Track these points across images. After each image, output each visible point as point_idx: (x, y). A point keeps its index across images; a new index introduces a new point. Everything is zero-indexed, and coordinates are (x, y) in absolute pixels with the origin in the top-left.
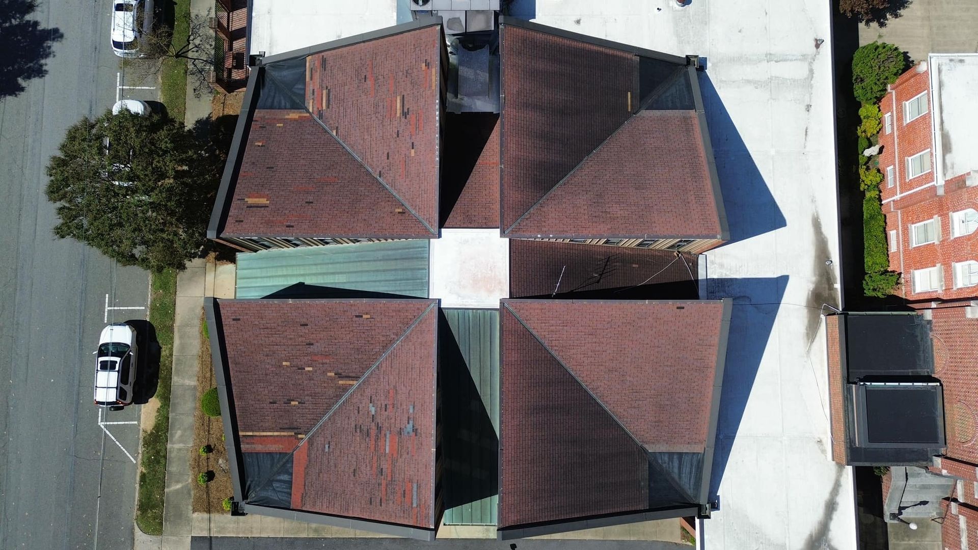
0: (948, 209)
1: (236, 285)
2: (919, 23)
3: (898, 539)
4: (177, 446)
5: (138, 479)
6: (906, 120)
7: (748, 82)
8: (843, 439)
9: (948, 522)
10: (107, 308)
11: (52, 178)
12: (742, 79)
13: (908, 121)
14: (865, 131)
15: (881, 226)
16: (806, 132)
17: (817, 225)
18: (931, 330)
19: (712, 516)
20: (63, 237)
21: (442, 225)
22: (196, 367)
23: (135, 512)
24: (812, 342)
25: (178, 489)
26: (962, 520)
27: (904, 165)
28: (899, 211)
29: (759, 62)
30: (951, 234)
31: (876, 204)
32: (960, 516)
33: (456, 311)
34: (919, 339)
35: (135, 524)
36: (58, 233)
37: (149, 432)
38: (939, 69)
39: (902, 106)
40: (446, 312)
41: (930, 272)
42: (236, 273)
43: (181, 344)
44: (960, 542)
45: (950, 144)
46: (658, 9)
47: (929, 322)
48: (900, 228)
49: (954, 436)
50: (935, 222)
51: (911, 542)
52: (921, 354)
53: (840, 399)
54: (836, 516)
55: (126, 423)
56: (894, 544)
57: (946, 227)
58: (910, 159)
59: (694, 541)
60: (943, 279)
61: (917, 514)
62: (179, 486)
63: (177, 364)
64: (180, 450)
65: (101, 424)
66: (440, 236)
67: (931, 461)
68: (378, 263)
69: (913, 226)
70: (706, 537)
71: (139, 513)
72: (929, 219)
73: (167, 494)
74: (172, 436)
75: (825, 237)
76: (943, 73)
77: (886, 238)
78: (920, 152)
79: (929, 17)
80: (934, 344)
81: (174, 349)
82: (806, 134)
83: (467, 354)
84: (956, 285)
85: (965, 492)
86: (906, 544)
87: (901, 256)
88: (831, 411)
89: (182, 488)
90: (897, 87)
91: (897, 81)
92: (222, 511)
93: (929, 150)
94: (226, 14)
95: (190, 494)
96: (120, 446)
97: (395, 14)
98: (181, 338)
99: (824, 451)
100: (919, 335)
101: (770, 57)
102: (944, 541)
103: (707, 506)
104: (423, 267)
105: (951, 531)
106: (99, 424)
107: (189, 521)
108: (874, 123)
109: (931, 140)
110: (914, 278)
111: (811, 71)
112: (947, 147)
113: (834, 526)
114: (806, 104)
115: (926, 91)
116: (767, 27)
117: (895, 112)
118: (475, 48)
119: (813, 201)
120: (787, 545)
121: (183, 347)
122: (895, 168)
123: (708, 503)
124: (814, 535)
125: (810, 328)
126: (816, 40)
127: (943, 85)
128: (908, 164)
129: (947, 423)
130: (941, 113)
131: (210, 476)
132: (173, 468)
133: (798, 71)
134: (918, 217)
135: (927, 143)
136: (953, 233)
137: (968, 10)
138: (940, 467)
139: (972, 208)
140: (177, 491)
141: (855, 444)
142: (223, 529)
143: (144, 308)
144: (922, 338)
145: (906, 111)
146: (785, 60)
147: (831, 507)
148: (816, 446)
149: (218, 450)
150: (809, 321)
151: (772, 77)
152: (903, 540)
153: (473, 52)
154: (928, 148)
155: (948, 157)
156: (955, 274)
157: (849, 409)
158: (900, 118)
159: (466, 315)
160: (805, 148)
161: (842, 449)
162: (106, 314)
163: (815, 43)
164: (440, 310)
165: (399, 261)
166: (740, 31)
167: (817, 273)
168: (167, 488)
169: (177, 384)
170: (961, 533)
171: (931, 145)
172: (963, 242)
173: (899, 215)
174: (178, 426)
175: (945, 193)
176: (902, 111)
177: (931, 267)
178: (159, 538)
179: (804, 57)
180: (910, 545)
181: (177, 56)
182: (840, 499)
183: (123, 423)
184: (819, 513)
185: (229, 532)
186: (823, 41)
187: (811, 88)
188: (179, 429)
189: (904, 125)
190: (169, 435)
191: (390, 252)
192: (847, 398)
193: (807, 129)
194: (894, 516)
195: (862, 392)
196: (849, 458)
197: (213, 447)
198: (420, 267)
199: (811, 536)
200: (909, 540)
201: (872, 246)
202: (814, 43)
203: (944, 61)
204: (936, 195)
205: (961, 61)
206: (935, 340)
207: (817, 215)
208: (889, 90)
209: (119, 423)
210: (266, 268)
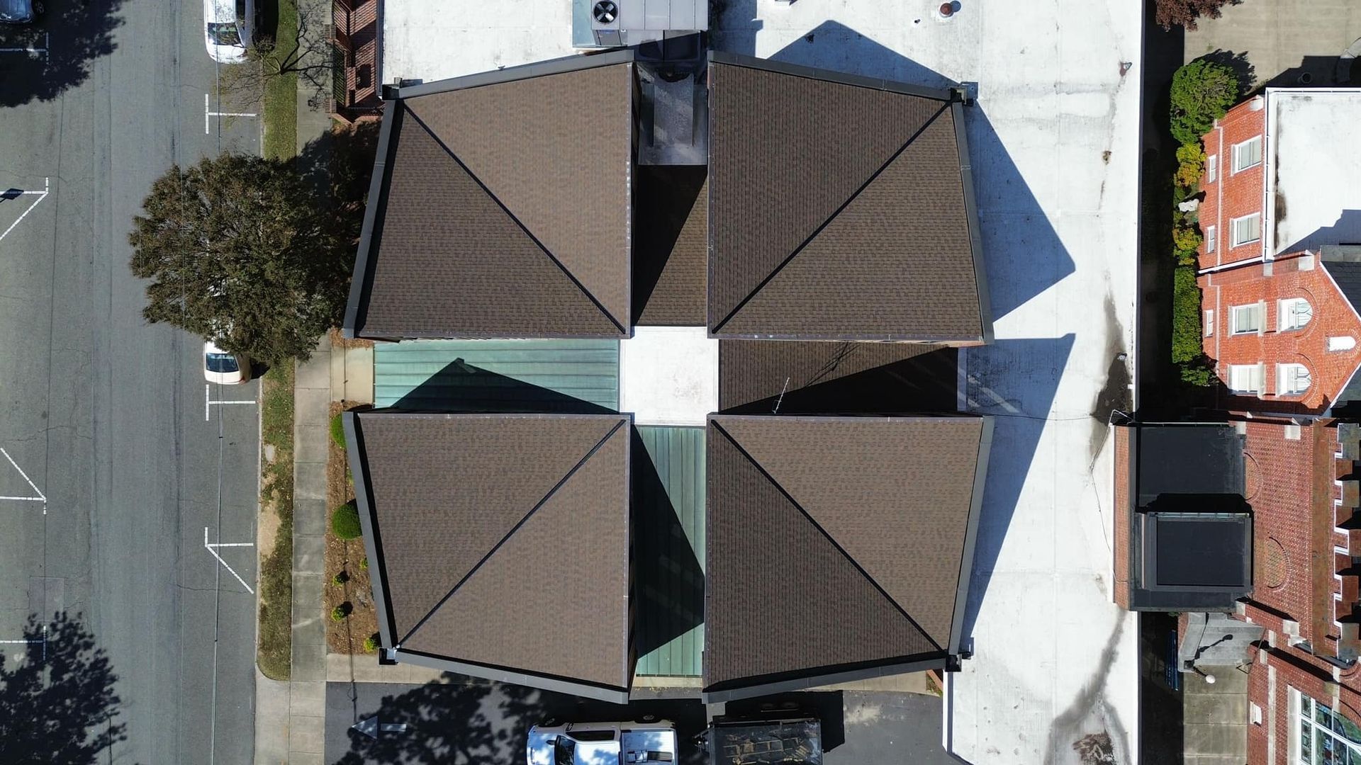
0: (1276, 294)
1: (374, 382)
2: (1263, 30)
3: (1193, 691)
4: (304, 574)
5: (258, 613)
6: (1234, 170)
7: (1030, 120)
8: (1126, 578)
9: (1256, 672)
10: (208, 403)
11: (138, 247)
12: (1023, 117)
13: (1237, 171)
14: (1182, 180)
15: (1194, 304)
16: (1103, 187)
17: (1110, 309)
18: (1244, 447)
19: (963, 668)
20: (153, 321)
21: (634, 322)
22: (324, 476)
23: (257, 653)
24: (1096, 457)
25: (308, 626)
26: (1272, 671)
27: (1228, 228)
28: (1218, 287)
29: (1046, 94)
30: (1277, 327)
31: (1191, 275)
32: (1270, 666)
33: (653, 429)
34: (1229, 457)
35: (257, 667)
36: (148, 316)
37: (269, 557)
38: (1278, 108)
39: (1230, 150)
40: (640, 430)
41: (1250, 369)
42: (374, 366)
43: (303, 447)
44: (1267, 695)
45: (1285, 209)
46: (916, 22)
47: (1243, 437)
48: (1218, 308)
49: (1262, 579)
50: (1261, 305)
51: (1210, 695)
52: (1231, 476)
53: (1125, 530)
54: (1114, 668)
55: (239, 545)
56: (1188, 697)
57: (1272, 315)
58: (1235, 221)
59: (941, 693)
60: (1265, 382)
61: (1218, 662)
62: (308, 622)
63: (299, 473)
64: (307, 578)
65: (209, 546)
66: (632, 335)
67: (1234, 606)
68: (555, 364)
69: (1234, 308)
70: (955, 692)
71: (261, 653)
72: (1253, 303)
73: (295, 632)
74: (297, 561)
75: (1120, 325)
76: (1283, 115)
77: (1201, 319)
78: (1248, 214)
79: (1276, 22)
80: (1247, 464)
81: (295, 454)
82: (1102, 191)
83: (666, 478)
84: (1279, 391)
85: (1277, 638)
86: (1203, 697)
87: (1218, 344)
88: (1115, 543)
89: (313, 624)
90: (1225, 123)
91: (1226, 116)
92: (364, 652)
93: (1259, 213)
94: (344, 15)
95: (323, 632)
96: (233, 572)
97: (570, 27)
98: (303, 440)
99: (1103, 591)
100: (1229, 452)
101: (1058, 87)
102: (1249, 693)
103: (958, 656)
104: (611, 374)
105: (1258, 682)
106: (206, 546)
107: (322, 664)
108: (1194, 168)
109: (1262, 201)
110: (1230, 375)
111: (1113, 107)
112: (1280, 214)
113: (1112, 679)
114: (1104, 150)
115: (1260, 136)
116: (1058, 47)
117: (1221, 157)
118: (675, 79)
119: (1107, 278)
120: (1054, 702)
121: (305, 452)
122: (1216, 230)
123: (959, 653)
124: (1086, 690)
125: (1095, 439)
126: (1122, 64)
127: (1281, 131)
128: (1233, 228)
129: (1255, 562)
130: (1277, 167)
131: (346, 609)
132: (301, 600)
133: (1095, 105)
134: (1240, 299)
135: (1257, 206)
136: (1280, 326)
137: (1329, 12)
138: (1244, 614)
139: (1304, 298)
140: (306, 628)
141: (1141, 586)
142: (365, 673)
143: (254, 402)
144: (1233, 456)
145: (1234, 158)
146: (1079, 92)
147: (1109, 657)
148: (1095, 585)
149: (354, 578)
150: (1094, 431)
151: (1061, 114)
152: (1200, 692)
153: (672, 84)
154: (1257, 211)
155: (1281, 225)
156: (1279, 377)
157: (1136, 542)
158: (1227, 166)
159: (665, 434)
160: (1099, 208)
161: (1125, 590)
162: (207, 410)
163: (1120, 68)
164: (633, 427)
165: (580, 364)
166: (1022, 52)
167: (1107, 370)
168: (294, 623)
169: (300, 498)
170: (1269, 685)
171: (1262, 207)
172: (1290, 339)
173: (1218, 292)
174: (304, 550)
175: (1273, 273)
176: (1229, 156)
177: (1252, 364)
178: (287, 683)
179: (1104, 87)
180: (1209, 698)
181: (283, 71)
182: (1120, 648)
183: (236, 545)
184: (1094, 664)
185: (372, 678)
186: (1131, 64)
187: (1113, 129)
188: (305, 552)
189: (1232, 175)
190: (293, 560)
191: (570, 353)
192: (1134, 529)
193: (1103, 184)
194: (1189, 664)
195: (1153, 521)
196: (1133, 602)
197: (349, 575)
198: (608, 374)
199: (1083, 691)
200: (1207, 692)
201: (1182, 331)
202: (1118, 68)
203: (1285, 99)
204: (1262, 274)
205: (1307, 99)
206: (1248, 460)
207: (1111, 295)
208: (1216, 127)
209: (231, 545)
210: (413, 363)
